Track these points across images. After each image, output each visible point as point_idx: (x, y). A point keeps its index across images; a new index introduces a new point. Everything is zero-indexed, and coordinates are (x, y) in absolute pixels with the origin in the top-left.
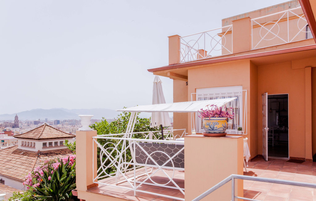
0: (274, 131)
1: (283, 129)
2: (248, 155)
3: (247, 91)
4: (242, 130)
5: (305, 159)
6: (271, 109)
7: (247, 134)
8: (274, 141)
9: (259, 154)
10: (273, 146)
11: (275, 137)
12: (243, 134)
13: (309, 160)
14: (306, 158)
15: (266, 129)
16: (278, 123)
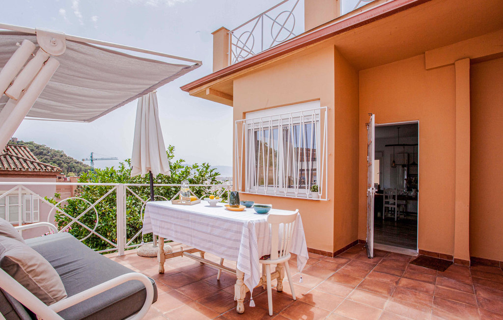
0: (398, 196)
1: (412, 193)
2: (328, 244)
3: (329, 110)
4: (317, 191)
5: (451, 257)
6: (394, 162)
7: (326, 200)
8: (397, 212)
9: (359, 238)
10: (396, 220)
11: (399, 206)
12: (320, 199)
13: (463, 262)
14: (454, 257)
15: (370, 190)
16: (406, 184)
